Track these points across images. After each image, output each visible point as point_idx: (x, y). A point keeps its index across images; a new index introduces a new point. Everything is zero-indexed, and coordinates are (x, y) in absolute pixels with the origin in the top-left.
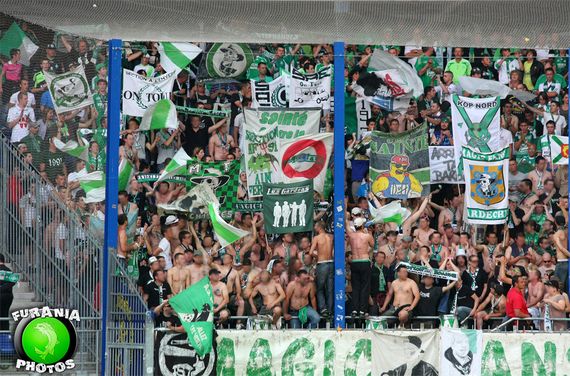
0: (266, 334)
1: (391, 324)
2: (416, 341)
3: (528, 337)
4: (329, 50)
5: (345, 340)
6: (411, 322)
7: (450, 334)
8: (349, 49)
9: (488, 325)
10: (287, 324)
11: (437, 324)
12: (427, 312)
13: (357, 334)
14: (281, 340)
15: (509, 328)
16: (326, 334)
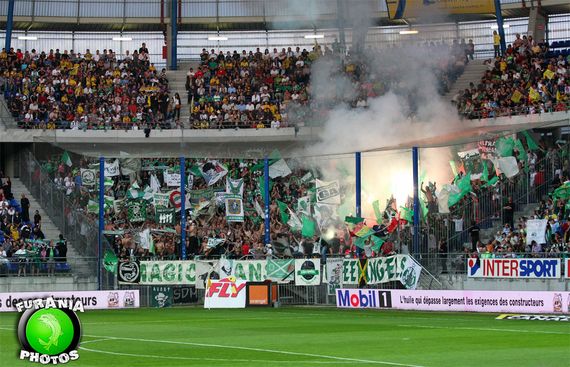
0: (157, 262)
1: (202, 258)
2: (211, 264)
3: (251, 262)
4: (178, 160)
5: (186, 264)
6: (209, 258)
7: (224, 262)
8: (186, 159)
9: (236, 257)
10: (165, 259)
11: (219, 258)
12: (215, 253)
13: (191, 262)
14: (163, 265)
15: (245, 259)
16: (179, 262)
